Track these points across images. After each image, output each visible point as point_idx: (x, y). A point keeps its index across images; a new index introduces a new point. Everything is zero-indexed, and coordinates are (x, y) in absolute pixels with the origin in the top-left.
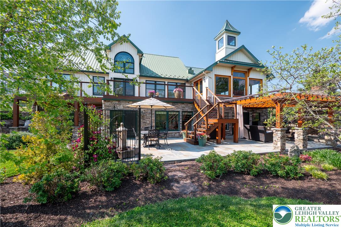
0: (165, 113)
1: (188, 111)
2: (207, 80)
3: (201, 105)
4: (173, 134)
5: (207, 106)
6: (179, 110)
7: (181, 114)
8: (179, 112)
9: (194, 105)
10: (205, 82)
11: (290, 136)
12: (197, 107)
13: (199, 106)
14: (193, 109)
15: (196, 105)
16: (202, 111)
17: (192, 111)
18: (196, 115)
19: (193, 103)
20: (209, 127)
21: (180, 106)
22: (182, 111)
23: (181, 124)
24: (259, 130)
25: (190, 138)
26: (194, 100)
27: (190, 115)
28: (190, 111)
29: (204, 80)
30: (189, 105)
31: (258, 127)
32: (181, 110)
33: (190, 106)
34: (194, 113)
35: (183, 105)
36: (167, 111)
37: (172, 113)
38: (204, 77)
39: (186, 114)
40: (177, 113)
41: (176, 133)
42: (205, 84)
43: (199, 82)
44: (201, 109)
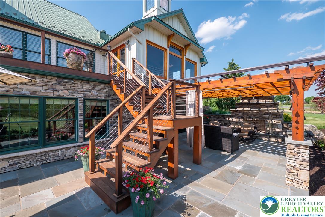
0: (35, 102)
1: (99, 98)
2: (134, 46)
3: (126, 88)
4: (60, 152)
5: (142, 89)
6: (76, 95)
7: (81, 105)
8: (76, 99)
9: (111, 87)
10: (130, 49)
11: (247, 136)
12: (118, 92)
13: (122, 89)
14: (109, 95)
15: (115, 87)
16: (130, 100)
17: (107, 98)
18: (119, 110)
19: (109, 83)
20: (154, 143)
21: (80, 87)
22: (85, 99)
23: (80, 126)
24: (223, 133)
25: (102, 171)
26: (110, 76)
27: (103, 107)
28: (103, 98)
29: (129, 46)
30: (101, 86)
31: (221, 129)
32: (82, 96)
33: (104, 88)
34: (110, 103)
35: (86, 86)
36: (39, 98)
37: (57, 102)
38: (129, 42)
39: (94, 104)
40: (72, 102)
41: (67, 149)
42: (131, 53)
43: (119, 52)
44: (126, 96)
